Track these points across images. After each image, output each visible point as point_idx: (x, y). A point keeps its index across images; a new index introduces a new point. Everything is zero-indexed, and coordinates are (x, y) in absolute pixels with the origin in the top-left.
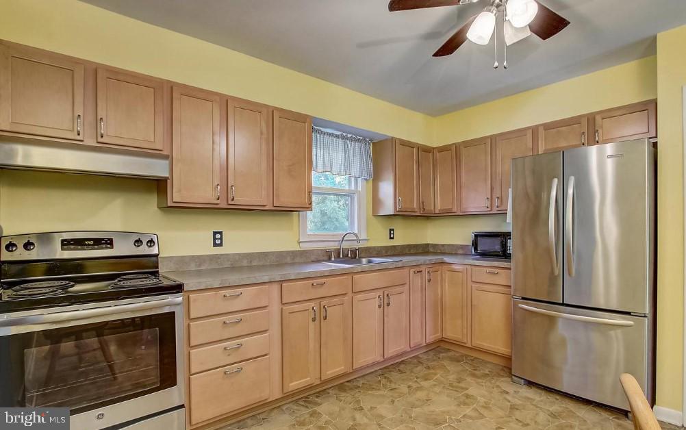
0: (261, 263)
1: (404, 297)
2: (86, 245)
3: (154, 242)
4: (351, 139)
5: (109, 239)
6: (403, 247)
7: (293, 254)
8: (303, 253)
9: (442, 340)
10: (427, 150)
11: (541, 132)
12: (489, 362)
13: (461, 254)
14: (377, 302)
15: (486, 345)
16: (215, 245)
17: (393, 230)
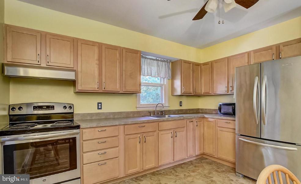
0: (119, 117)
1: (184, 133)
2: (43, 108)
3: (71, 107)
4: (161, 61)
5: (53, 106)
6: (187, 110)
7: (134, 113)
8: (138, 112)
9: (204, 154)
10: (198, 65)
11: (252, 54)
12: (226, 165)
13: (214, 113)
14: (170, 135)
15: (224, 157)
16: (98, 109)
17: (181, 102)
